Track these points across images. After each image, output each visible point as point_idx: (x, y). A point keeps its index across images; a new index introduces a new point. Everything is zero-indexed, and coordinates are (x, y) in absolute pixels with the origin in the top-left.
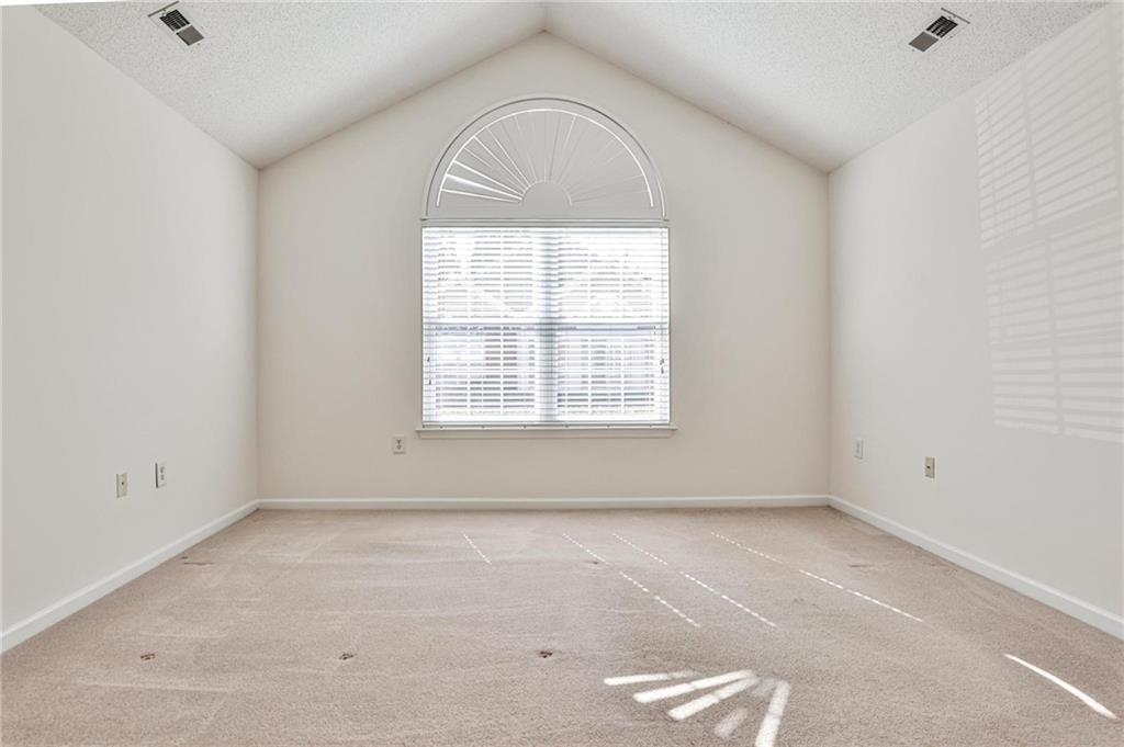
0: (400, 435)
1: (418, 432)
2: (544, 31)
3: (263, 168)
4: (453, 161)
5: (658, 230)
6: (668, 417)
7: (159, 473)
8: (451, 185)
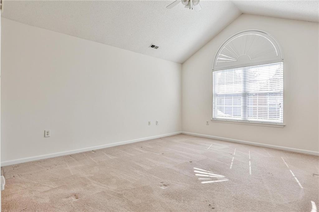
0: (208, 121)
1: (212, 120)
2: (243, 14)
3: (182, 63)
4: (220, 54)
5: (280, 63)
6: (283, 121)
7: (157, 122)
8: (219, 60)
